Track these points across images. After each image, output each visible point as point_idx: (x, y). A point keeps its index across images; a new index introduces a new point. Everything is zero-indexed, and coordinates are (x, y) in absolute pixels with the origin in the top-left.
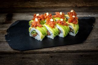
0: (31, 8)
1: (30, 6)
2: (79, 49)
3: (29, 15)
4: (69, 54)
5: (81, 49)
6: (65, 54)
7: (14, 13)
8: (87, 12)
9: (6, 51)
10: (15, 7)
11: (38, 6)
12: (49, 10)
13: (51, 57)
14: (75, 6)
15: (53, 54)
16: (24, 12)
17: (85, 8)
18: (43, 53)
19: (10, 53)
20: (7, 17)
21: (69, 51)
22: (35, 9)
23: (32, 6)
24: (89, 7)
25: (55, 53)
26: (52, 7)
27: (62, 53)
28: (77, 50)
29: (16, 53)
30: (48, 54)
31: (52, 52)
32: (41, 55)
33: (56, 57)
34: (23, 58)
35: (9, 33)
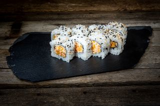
0: (52, 13)
1: (50, 10)
2: (130, 80)
3: (49, 25)
4: (113, 87)
5: (134, 80)
6: (107, 87)
7: (23, 22)
8: (143, 20)
9: (12, 83)
10: (25, 11)
11: (63, 10)
12: (81, 17)
13: (85, 93)
14: (123, 10)
15: (87, 89)
16: (40, 20)
17: (140, 14)
18: (71, 87)
19: (17, 87)
20: (12, 28)
21: (114, 83)
22: (59, 14)
23: (54, 10)
24: (146, 11)
25: (91, 86)
26: (86, 11)
27: (102, 86)
28: (126, 82)
29: (27, 87)
30: (80, 89)
31: (86, 85)
32: (68, 89)
33: (93, 93)
34: (38, 95)
35: (14, 54)
